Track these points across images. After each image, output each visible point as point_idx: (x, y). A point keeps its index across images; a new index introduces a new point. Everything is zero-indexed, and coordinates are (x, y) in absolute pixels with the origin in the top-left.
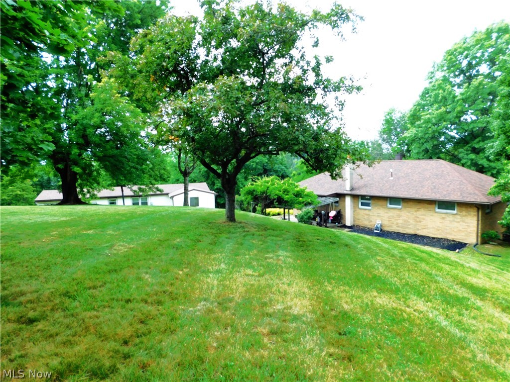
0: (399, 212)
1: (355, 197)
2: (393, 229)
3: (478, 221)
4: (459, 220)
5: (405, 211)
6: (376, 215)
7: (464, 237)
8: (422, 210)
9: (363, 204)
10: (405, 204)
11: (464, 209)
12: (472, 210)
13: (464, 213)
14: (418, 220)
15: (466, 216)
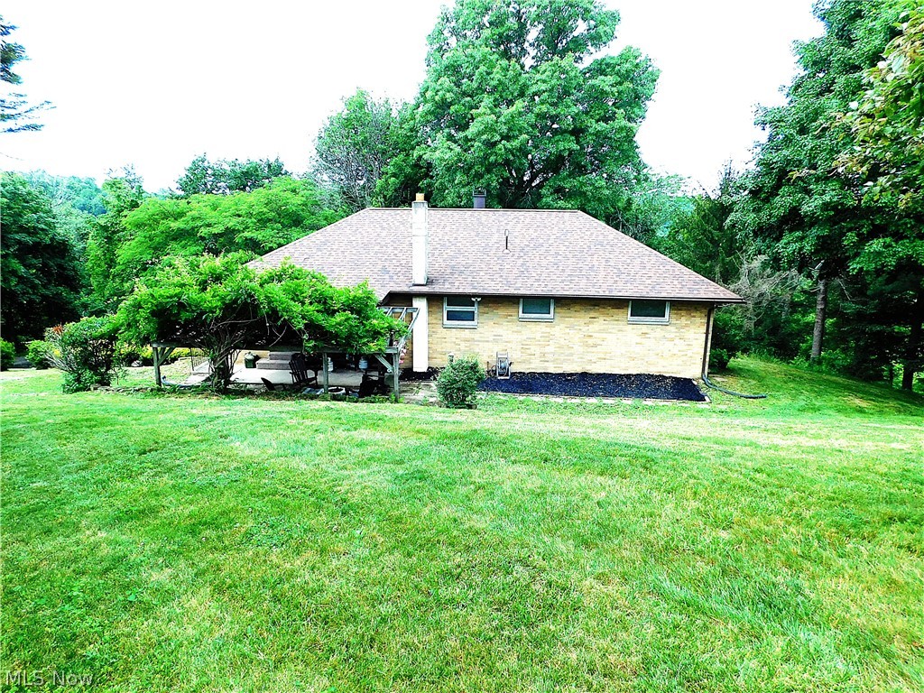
0: (548, 330)
1: (434, 299)
2: (532, 366)
3: (707, 333)
4: (673, 335)
5: (562, 326)
6: (491, 338)
7: (680, 368)
8: (601, 319)
9: (451, 316)
10: (562, 311)
11: (683, 313)
12: (698, 314)
13: (684, 321)
14: (591, 341)
15: (687, 326)
